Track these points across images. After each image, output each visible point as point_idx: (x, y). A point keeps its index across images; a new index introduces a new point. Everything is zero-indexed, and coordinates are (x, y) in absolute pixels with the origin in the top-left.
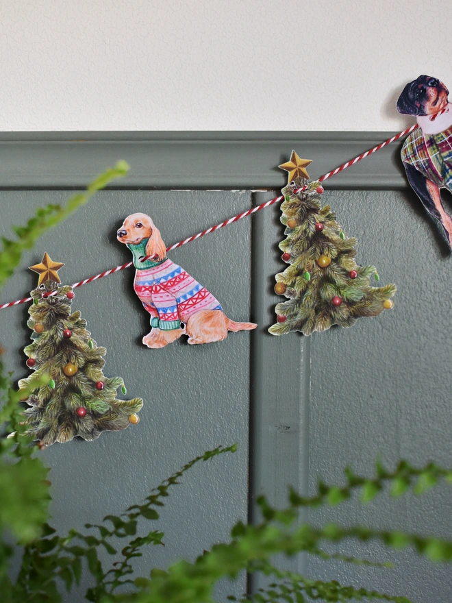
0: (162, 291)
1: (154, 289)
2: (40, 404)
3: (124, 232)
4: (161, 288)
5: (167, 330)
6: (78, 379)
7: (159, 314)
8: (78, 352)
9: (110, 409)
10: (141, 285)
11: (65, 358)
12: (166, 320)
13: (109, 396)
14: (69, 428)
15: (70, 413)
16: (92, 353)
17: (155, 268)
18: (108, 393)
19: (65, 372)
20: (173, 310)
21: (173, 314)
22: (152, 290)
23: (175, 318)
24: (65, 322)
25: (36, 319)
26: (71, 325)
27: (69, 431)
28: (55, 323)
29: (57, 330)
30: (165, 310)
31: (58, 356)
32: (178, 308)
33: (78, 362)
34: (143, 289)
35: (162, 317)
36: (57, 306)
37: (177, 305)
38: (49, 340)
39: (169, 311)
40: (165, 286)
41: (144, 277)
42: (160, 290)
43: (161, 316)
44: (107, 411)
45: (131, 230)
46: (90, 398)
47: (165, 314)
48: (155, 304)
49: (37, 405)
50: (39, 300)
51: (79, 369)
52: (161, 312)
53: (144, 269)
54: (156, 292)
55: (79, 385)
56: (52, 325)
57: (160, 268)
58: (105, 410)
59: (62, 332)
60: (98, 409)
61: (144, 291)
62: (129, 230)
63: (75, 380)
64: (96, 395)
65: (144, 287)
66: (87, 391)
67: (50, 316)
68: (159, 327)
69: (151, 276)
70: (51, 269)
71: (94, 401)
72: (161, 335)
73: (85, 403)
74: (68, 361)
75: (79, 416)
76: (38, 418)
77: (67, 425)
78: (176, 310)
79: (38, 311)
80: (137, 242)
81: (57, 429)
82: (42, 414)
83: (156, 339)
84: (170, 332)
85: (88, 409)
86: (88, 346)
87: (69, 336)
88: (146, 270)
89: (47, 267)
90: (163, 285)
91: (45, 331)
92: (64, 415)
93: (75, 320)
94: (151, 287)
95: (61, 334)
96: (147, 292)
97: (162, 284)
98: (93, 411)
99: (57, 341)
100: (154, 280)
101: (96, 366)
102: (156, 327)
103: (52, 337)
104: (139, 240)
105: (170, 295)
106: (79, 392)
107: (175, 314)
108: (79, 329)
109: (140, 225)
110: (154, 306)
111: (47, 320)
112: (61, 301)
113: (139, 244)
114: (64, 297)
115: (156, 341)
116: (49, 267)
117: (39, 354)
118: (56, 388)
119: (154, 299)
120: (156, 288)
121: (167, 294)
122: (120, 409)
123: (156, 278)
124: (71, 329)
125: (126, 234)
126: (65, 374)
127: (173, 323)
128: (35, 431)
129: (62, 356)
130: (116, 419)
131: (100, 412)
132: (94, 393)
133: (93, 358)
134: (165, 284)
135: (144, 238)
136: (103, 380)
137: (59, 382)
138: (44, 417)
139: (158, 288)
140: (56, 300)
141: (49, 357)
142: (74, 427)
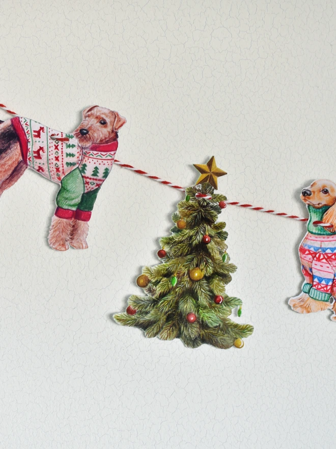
0: (324, 261)
1: (317, 256)
2: (156, 296)
3: (308, 192)
4: (324, 258)
5: (315, 299)
6: (201, 286)
7: (313, 282)
8: (210, 261)
9: (219, 325)
10: (306, 248)
11: (195, 262)
12: (318, 289)
13: (224, 313)
14: (174, 328)
15: (180, 315)
16: (222, 267)
17: (326, 236)
18: (224, 309)
19: (190, 275)
20: (328, 282)
21: (327, 286)
22: (315, 256)
23: (327, 291)
24: (208, 227)
25: (182, 215)
26: (213, 233)
27: (173, 331)
28: (199, 226)
29: (197, 232)
30: (320, 279)
31: (189, 257)
32: (333, 282)
33: (206, 270)
34: (307, 252)
35: (315, 286)
36: (206, 210)
37: (334, 279)
38: (187, 239)
39: (323, 282)
40: (329, 257)
41: (312, 241)
42: (322, 259)
43: (315, 283)
44: (216, 327)
45: (316, 193)
46: (205, 308)
47: (319, 284)
48: (314, 271)
49: (153, 295)
50: (191, 198)
51: (205, 276)
52: (316, 280)
53: (315, 234)
54: (319, 260)
55: (199, 291)
56: (194, 226)
57: (331, 238)
58: (215, 325)
59: (201, 236)
60: (208, 321)
61: (307, 254)
62: (314, 192)
63: (197, 285)
64: (211, 307)
65: (309, 251)
66: (205, 300)
67: (196, 217)
68: (309, 293)
69: (319, 243)
70: (213, 173)
71: (207, 313)
72: (308, 302)
73: (198, 311)
74: (197, 266)
75: (188, 321)
76: (148, 307)
77: (174, 325)
78: (330, 283)
79: (187, 208)
80: (318, 206)
81: (163, 325)
82: (154, 306)
83: (302, 303)
84: (318, 302)
85: (199, 318)
86: (222, 259)
87: (208, 243)
88: (317, 236)
89: (210, 170)
90: (327, 256)
91: (186, 229)
92: (174, 315)
93: (219, 229)
94: (316, 254)
95: (200, 237)
96: (310, 256)
97: (326, 254)
98: (203, 321)
99: (194, 243)
100: (321, 248)
101: (222, 280)
102: (306, 293)
103: (191, 237)
104: (320, 205)
105: (330, 268)
106: (196, 299)
107: (329, 287)
108: (219, 240)
109: (326, 192)
110: (312, 272)
111: (192, 220)
112: (212, 207)
113: (319, 208)
114: (215, 204)
115: (301, 306)
116: (212, 171)
117: (173, 248)
118: (177, 287)
119: (313, 266)
120: (320, 256)
121: (328, 265)
122: (230, 329)
123: (323, 247)
124: (211, 236)
125: (310, 195)
126: (189, 277)
127: (324, 294)
128: (141, 319)
129: (193, 258)
130: (222, 337)
131: (209, 325)
132: (210, 304)
133: (222, 271)
134: (330, 255)
135: (325, 205)
136: (223, 296)
137: (181, 282)
138: (155, 309)
139: (322, 257)
140: (208, 204)
141: (181, 255)
142: (180, 329)
